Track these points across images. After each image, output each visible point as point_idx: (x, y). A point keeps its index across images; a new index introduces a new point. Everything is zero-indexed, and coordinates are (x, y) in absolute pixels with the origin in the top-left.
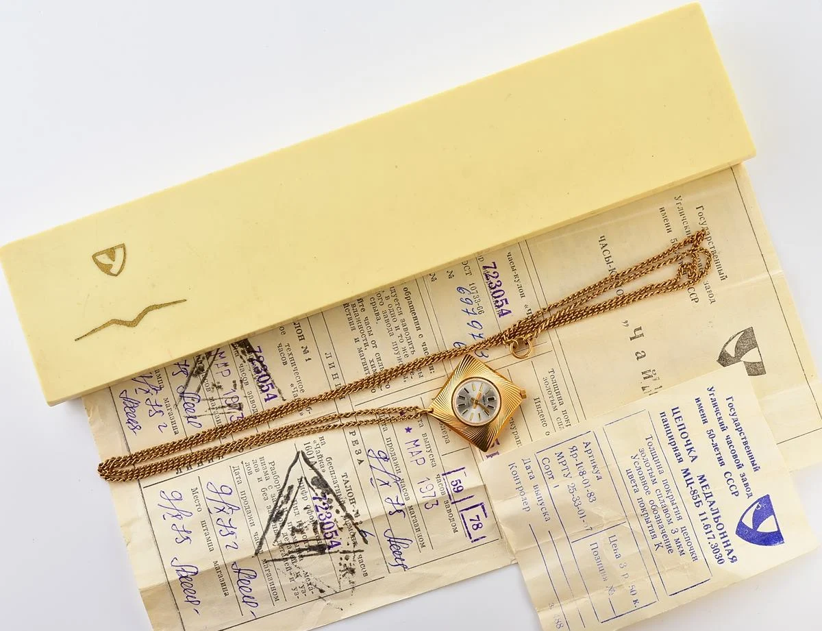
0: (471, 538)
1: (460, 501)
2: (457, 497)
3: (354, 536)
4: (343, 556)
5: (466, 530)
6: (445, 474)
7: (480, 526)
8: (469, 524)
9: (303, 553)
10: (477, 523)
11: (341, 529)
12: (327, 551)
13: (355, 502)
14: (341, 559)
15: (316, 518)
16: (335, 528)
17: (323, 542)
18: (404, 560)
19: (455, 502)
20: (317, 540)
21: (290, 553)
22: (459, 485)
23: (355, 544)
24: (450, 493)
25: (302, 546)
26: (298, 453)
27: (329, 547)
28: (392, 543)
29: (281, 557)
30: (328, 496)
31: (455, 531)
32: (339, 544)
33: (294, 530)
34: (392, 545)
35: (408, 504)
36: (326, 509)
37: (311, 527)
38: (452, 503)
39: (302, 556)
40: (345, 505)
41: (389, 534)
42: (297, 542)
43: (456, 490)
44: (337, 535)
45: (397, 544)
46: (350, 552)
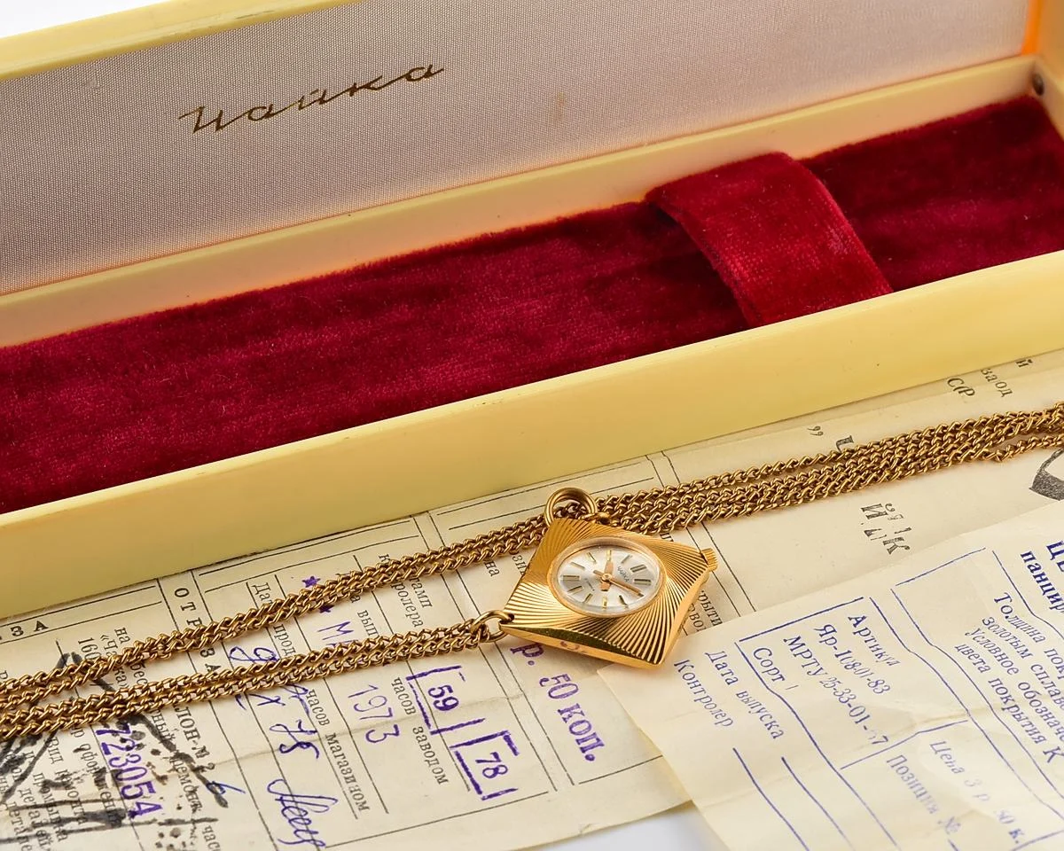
0: (480, 792)
1: (452, 728)
2: (445, 720)
3: (193, 792)
4: (167, 830)
5: (468, 779)
6: (414, 677)
7: (502, 770)
8: (476, 770)
9: (67, 827)
10: (494, 765)
11: (162, 779)
12: (126, 821)
13: (198, 736)
14: (162, 835)
15: (101, 765)
16: (149, 777)
17: (119, 805)
18: (316, 833)
19: (439, 731)
20: (104, 801)
21: (35, 826)
22: (447, 694)
23: (196, 807)
24: (426, 710)
25: (66, 811)
26: (64, 658)
27: (133, 814)
28: (287, 804)
29: (13, 835)
30: (132, 728)
31: (442, 780)
32: (158, 807)
33: (47, 785)
34: (286, 808)
35: (324, 731)
36: (128, 748)
37: (90, 779)
38: (433, 733)
39: (64, 832)
40: (173, 741)
41: (280, 788)
42: (54, 804)
43: (440, 704)
44: (152, 791)
45: (299, 805)
46: (183, 822)
